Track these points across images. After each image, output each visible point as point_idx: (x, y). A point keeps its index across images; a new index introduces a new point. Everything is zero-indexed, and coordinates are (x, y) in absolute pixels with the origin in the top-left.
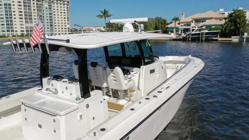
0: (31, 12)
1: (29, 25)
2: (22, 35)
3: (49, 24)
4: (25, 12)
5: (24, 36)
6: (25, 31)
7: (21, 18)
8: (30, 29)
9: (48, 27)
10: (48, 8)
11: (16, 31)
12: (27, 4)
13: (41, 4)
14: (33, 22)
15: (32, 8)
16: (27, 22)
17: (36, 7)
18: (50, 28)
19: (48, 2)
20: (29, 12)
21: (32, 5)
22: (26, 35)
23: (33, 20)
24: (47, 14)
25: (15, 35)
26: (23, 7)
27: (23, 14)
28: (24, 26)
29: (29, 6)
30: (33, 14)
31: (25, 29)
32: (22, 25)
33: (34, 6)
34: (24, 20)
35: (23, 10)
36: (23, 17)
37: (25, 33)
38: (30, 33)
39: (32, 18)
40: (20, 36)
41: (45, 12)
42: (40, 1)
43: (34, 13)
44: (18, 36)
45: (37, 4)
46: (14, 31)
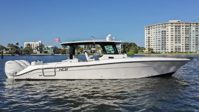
0: (180, 35)
1: (177, 45)
2: (172, 52)
3: (195, 43)
4: (175, 35)
5: (173, 53)
6: (174, 49)
7: (172, 40)
8: (178, 47)
9: (193, 46)
10: (195, 31)
11: (168, 49)
12: (178, 30)
13: (189, 29)
14: (181, 42)
15: (181, 32)
16: (176, 43)
17: (184, 31)
18: (195, 47)
19: (195, 26)
20: (178, 35)
21: (181, 30)
22: (175, 52)
23: (181, 41)
24: (194, 36)
25: (166, 52)
26: (174, 32)
27: (174, 37)
28: (174, 46)
29: (179, 30)
30: (181, 37)
31: (174, 48)
32: (172, 45)
33: (183, 31)
34: (174, 41)
35: (174, 34)
36: (174, 39)
37: (174, 51)
38: (177, 50)
39: (180, 40)
40: (170, 53)
41: (192, 34)
42: (188, 26)
43: (183, 35)
44: (169, 53)
45: (185, 28)
46: (166, 49)
